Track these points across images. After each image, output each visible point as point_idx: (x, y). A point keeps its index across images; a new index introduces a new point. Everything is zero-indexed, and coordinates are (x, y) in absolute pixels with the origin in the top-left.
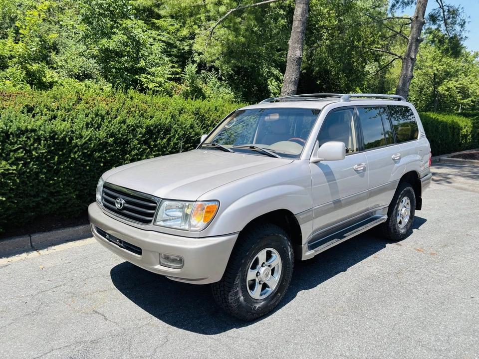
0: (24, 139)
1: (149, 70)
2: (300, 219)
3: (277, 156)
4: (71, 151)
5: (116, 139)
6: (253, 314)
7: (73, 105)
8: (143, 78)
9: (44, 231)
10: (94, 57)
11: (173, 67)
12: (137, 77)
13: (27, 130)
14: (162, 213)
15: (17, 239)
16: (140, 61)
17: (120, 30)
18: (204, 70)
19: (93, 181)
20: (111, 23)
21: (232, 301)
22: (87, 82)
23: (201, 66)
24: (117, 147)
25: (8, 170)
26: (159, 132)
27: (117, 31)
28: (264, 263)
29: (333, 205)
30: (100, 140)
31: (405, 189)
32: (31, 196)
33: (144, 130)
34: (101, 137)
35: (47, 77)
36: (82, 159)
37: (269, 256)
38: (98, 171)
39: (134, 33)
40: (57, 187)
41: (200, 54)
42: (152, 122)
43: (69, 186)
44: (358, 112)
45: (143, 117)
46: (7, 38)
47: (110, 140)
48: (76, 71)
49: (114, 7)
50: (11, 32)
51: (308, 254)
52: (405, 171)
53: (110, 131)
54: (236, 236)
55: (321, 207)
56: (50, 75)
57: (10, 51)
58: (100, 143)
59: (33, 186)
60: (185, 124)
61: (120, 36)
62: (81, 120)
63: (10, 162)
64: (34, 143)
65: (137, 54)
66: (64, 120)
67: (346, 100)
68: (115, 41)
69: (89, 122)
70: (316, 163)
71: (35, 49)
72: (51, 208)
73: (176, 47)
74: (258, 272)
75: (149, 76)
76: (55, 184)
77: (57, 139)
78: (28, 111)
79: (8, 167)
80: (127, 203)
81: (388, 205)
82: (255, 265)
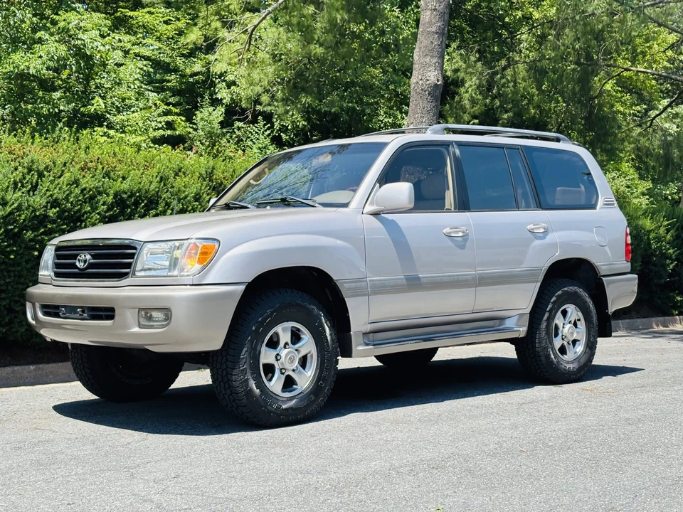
1: (112, 119)
2: (345, 289)
3: (317, 205)
5: (63, 211)
6: (269, 412)
11: (166, 113)
14: (144, 259)
16: (93, 99)
17: (51, 35)
18: (240, 120)
19: (17, 283)
21: (237, 383)
23: (233, 113)
24: (62, 225)
26: (136, 204)
27: (47, 36)
28: (286, 344)
29: (405, 282)
30: (34, 210)
31: (566, 289)
33: (110, 199)
34: (37, 206)
37: (296, 337)
38: (29, 266)
39: (81, 39)
41: (230, 84)
44: (457, 152)
45: (109, 178)
47: (52, 213)
51: (361, 349)
52: (559, 255)
53: (51, 196)
54: (242, 288)
55: (384, 280)
58: (35, 216)
60: (184, 192)
61: (51, 47)
65: (87, 86)
67: (435, 132)
68: (41, 57)
69: (18, 180)
70: (376, 214)
73: (176, 70)
74: (278, 354)
75: (112, 132)
80: (94, 257)
81: (528, 310)
82: (273, 344)
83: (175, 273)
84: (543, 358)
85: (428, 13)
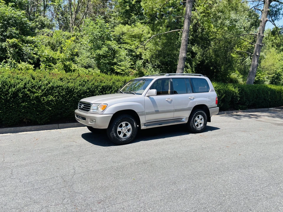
0: (58, 89)
1: (119, 63)
2: (139, 114)
3: (135, 94)
4: (73, 94)
6: (119, 142)
7: (76, 78)
8: (115, 67)
9: (63, 123)
10: (93, 58)
12: (112, 67)
13: (59, 86)
14: (92, 108)
15: (54, 125)
16: (115, 59)
17: (105, 46)
20: (102, 42)
21: (111, 136)
22: (89, 69)
25: (52, 99)
26: (107, 88)
27: (104, 46)
28: (124, 126)
29: (155, 112)
30: (84, 90)
31: (199, 111)
32: (59, 109)
33: (101, 88)
34: (84, 89)
35: (73, 67)
36: (77, 97)
37: (127, 125)
39: (112, 46)
40: (68, 107)
42: (105, 85)
43: (72, 107)
44: (172, 80)
46: (57, 51)
47: (88, 91)
48: (85, 64)
49: (104, 35)
50: (59, 48)
51: (143, 127)
52: (197, 104)
53: (88, 87)
54: (112, 115)
55: (149, 112)
56: (74, 66)
57: (58, 57)
59: (60, 106)
61: (105, 49)
62: (78, 83)
63: (53, 96)
64: (61, 90)
66: (72, 83)
67: (167, 76)
68: (102, 51)
69: (81, 84)
70: (148, 96)
71: (68, 56)
72: (66, 114)
73: (134, 52)
74: (122, 129)
75: (118, 67)
76: (67, 106)
77: (69, 89)
78: (61, 80)
79: (53, 98)
80: (84, 106)
81: (188, 117)
82: (121, 126)
83: (97, 111)
84: (192, 128)
85: (183, 40)
